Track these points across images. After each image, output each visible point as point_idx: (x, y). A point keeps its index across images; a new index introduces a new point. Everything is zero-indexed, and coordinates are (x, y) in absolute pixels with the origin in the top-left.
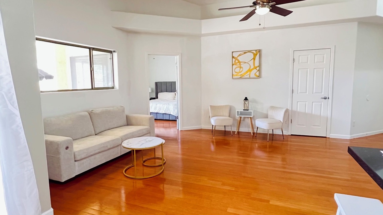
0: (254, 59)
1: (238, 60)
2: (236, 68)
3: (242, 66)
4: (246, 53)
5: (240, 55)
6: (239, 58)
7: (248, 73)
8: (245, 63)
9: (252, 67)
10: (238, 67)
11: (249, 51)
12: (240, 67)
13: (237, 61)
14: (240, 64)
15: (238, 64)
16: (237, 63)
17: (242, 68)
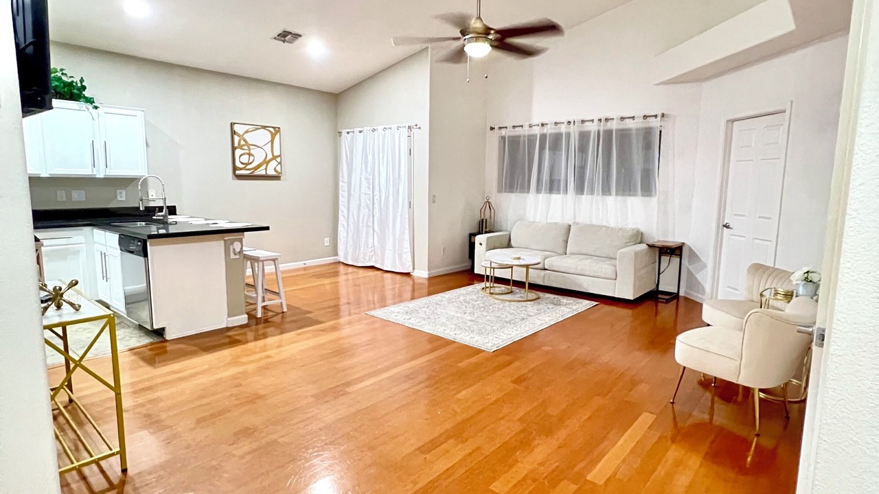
0: (272, 141)
1: (245, 141)
2: (244, 154)
3: (252, 152)
4: (259, 129)
5: (247, 132)
6: (246, 136)
7: (264, 167)
8: (258, 147)
9: (270, 156)
10: (247, 154)
11: (264, 127)
12: (250, 155)
13: (243, 142)
14: (249, 149)
15: (246, 147)
16: (244, 145)
17: (253, 156)
